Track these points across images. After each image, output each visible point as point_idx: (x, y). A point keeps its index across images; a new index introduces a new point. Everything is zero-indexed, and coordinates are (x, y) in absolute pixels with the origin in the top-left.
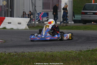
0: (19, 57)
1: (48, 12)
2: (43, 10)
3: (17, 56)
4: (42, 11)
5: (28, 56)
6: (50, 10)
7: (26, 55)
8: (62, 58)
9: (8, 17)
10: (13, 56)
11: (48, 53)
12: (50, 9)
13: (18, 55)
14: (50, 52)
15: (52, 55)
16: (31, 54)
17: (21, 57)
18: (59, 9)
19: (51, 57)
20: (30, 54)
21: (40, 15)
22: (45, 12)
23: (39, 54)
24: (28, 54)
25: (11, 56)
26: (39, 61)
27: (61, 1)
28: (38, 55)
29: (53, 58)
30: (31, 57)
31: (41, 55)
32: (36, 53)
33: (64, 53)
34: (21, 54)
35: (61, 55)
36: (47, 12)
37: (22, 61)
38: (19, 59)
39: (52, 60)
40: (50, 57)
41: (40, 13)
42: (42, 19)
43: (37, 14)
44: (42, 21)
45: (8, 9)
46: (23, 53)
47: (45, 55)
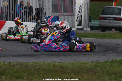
0: (21, 67)
1: (59, 16)
2: (53, 13)
3: (19, 67)
4: (51, 15)
5: (32, 67)
6: (61, 14)
7: (30, 66)
8: (74, 71)
9: (9, 21)
10: (14, 66)
11: (57, 63)
12: (61, 12)
13: (19, 65)
14: (60, 63)
15: (62, 66)
16: (36, 65)
17: (23, 67)
18: (72, 13)
19: (61, 68)
20: (34, 65)
21: (49, 19)
22: (55, 16)
23: (47, 64)
24: (33, 65)
25: (11, 66)
26: (46, 72)
27: (75, 3)
28: (44, 66)
29: (63, 70)
30: (35, 68)
31: (48, 66)
32: (42, 63)
33: (77, 64)
34: (24, 64)
35: (73, 66)
36: (57, 16)
37: (25, 73)
38: (21, 70)
39: (62, 72)
40: (59, 68)
41: (49, 17)
42: (52, 24)
43: (45, 18)
44: (52, 26)
45: (9, 11)
46: (27, 63)
47: (54, 66)
